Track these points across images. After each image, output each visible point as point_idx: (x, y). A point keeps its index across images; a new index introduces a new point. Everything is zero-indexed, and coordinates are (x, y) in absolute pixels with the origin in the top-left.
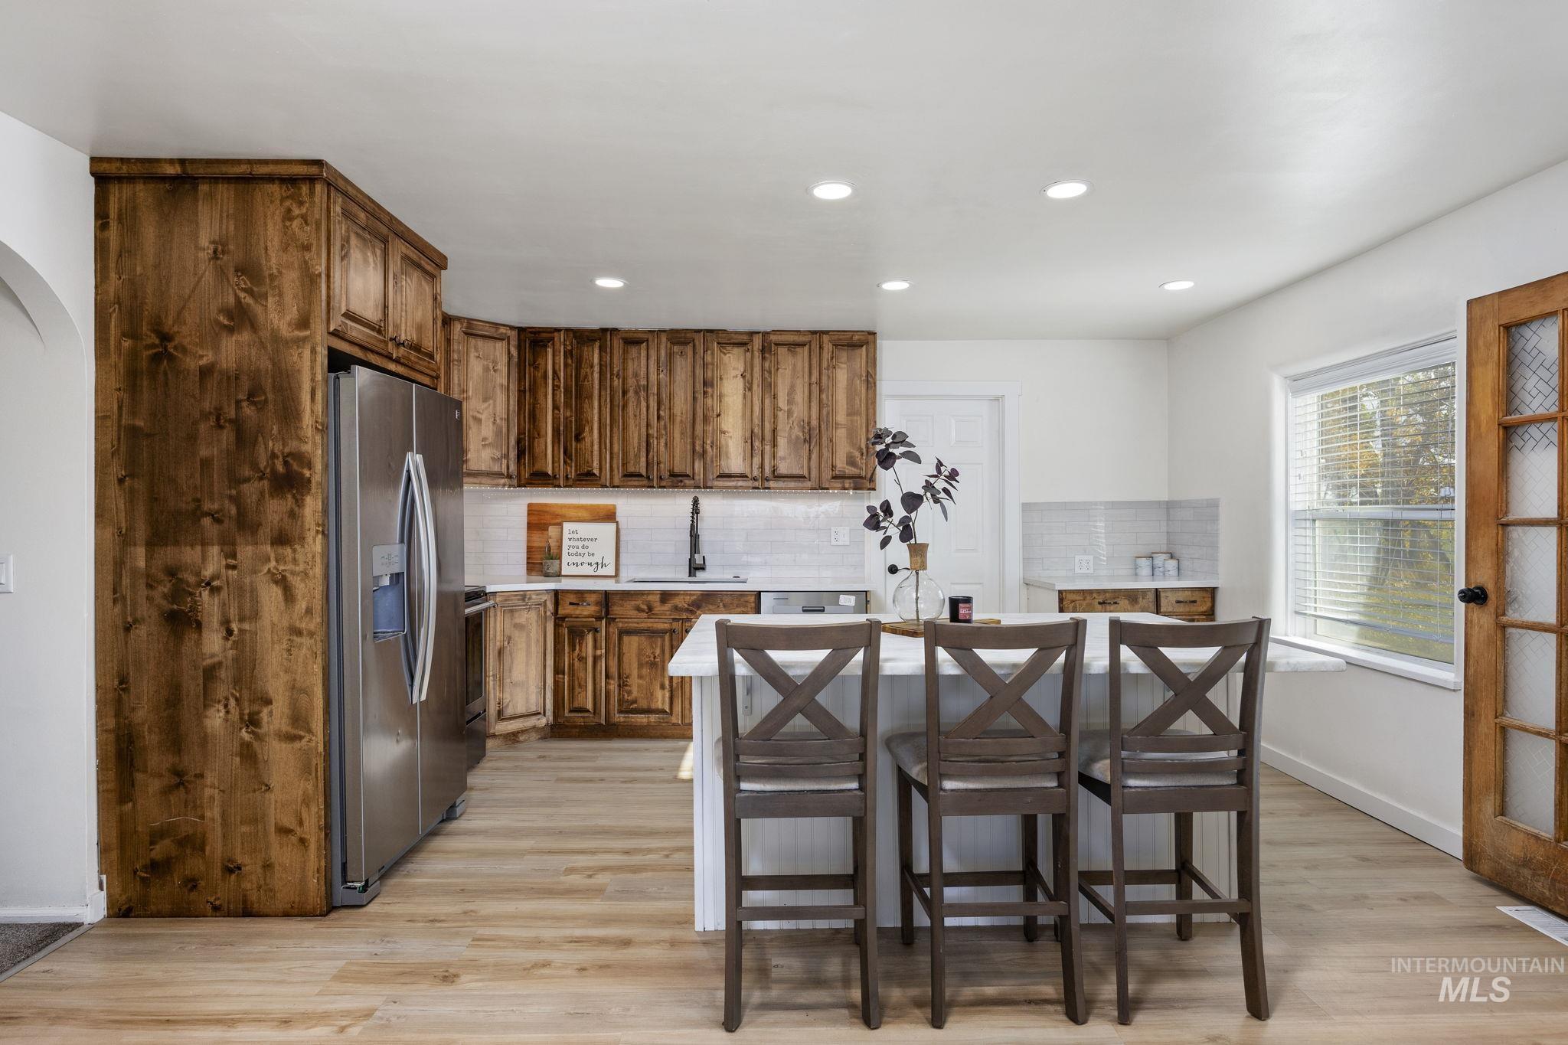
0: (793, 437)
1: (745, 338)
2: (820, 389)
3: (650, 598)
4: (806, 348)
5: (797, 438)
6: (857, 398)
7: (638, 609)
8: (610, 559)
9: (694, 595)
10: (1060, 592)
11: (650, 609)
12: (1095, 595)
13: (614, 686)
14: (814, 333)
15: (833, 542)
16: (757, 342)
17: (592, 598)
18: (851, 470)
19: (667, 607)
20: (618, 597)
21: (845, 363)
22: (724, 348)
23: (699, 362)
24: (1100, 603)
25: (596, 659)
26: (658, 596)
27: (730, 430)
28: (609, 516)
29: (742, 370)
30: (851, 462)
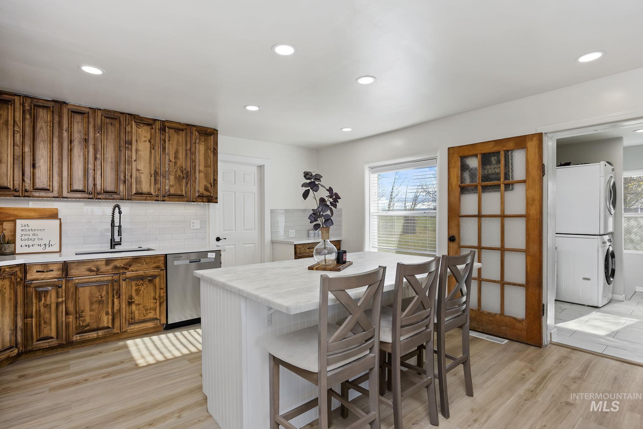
0: (177, 175)
1: (151, 122)
2: (191, 153)
3: (98, 263)
4: (184, 132)
5: (180, 176)
6: (209, 159)
7: (90, 270)
8: (56, 241)
9: (127, 259)
10: (295, 245)
11: (98, 270)
12: (306, 245)
13: (71, 318)
14: (188, 125)
15: (192, 228)
16: (158, 125)
17: (55, 267)
18: (206, 193)
19: (110, 267)
20: (75, 264)
21: (203, 142)
22: (138, 125)
23: (123, 131)
24: (308, 248)
25: (58, 305)
26: (104, 262)
27: (142, 169)
28: (54, 215)
29: (149, 138)
30: (206, 189)
